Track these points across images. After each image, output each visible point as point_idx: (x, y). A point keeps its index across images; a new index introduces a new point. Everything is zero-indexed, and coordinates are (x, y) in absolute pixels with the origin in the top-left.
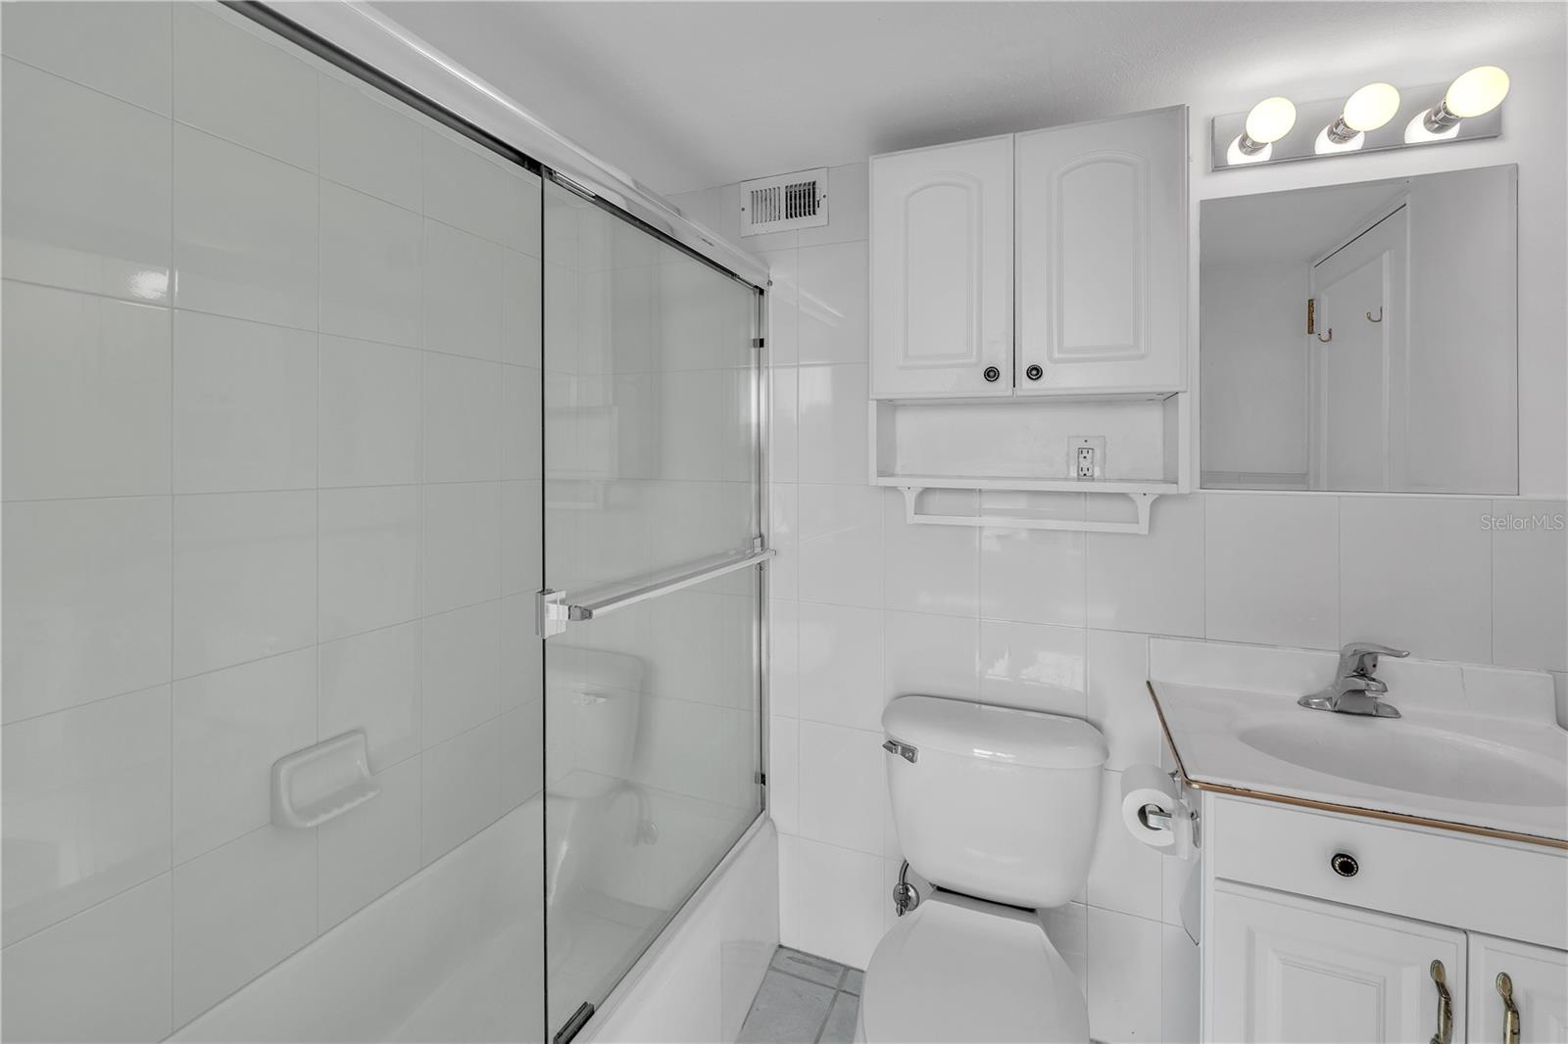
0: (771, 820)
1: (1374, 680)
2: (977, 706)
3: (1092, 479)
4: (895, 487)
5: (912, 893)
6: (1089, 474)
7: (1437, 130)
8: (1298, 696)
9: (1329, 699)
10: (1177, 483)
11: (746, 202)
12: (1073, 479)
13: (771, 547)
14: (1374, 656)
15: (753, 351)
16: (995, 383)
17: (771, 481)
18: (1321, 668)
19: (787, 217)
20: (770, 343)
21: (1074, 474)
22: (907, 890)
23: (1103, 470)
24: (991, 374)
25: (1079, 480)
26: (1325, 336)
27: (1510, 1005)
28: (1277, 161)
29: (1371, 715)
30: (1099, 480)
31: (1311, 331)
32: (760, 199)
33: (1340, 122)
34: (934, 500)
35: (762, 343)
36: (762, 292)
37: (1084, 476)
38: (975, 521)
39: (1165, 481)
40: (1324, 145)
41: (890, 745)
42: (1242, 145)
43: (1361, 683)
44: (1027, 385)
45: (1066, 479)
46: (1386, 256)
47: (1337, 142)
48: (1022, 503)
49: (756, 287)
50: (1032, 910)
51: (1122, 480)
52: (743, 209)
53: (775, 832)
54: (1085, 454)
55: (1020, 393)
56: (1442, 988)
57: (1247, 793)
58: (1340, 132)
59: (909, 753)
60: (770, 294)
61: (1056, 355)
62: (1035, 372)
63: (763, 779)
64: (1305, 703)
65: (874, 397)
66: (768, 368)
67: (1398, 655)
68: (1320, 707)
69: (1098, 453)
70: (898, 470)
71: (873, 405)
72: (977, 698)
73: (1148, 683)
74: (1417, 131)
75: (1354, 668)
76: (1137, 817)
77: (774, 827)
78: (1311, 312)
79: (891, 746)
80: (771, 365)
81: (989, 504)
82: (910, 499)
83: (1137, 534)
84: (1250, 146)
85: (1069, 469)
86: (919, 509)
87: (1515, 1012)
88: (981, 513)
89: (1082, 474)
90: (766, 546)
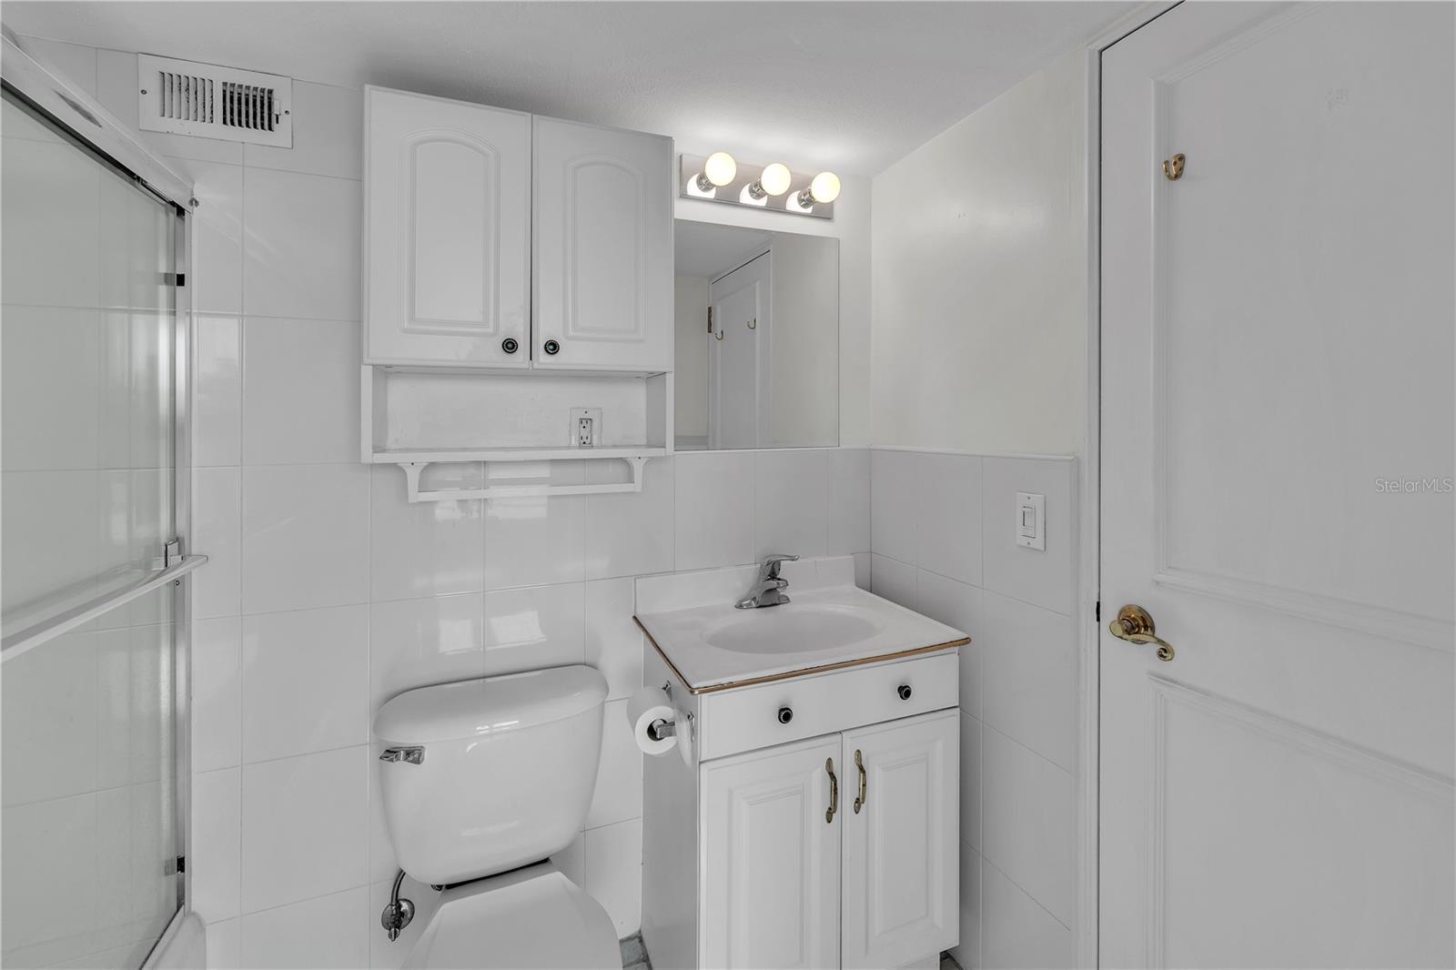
0: (194, 914)
1: (779, 579)
2: (481, 681)
3: (591, 446)
4: (395, 464)
5: (405, 906)
6: (588, 441)
7: (804, 206)
8: (734, 602)
9: (754, 599)
10: (664, 447)
11: (153, 85)
12: (574, 448)
13: (194, 551)
14: (778, 563)
15: (163, 290)
16: (513, 355)
17: (194, 464)
18: (744, 577)
19: (225, 123)
20: (193, 280)
21: (574, 442)
22: (400, 906)
23: (600, 438)
24: (510, 346)
25: (580, 447)
26: (719, 336)
27: (862, 769)
28: (718, 201)
29: (776, 604)
30: (598, 447)
31: (710, 331)
32: (175, 86)
33: (758, 185)
34: (439, 475)
35: (181, 280)
36: (181, 211)
37: (585, 443)
38: (483, 494)
39: (649, 446)
40: (745, 197)
41: (388, 754)
42: (699, 182)
43: (773, 584)
44: (543, 359)
45: (569, 448)
46: (758, 284)
47: (754, 198)
48: (544, 472)
49: (173, 203)
50: (546, 861)
51: (615, 446)
52: (144, 92)
53: (200, 926)
54: (584, 424)
55: (536, 366)
56: (831, 774)
57: (731, 685)
58: (757, 191)
59: (413, 755)
60: (195, 217)
61: (571, 333)
62: (552, 347)
63: (181, 865)
64: (740, 606)
65: (370, 361)
66: (190, 314)
67: (793, 559)
68: (749, 606)
69: (596, 424)
70: (390, 444)
71: (367, 373)
72: (481, 673)
73: (635, 618)
74: (793, 204)
75: (768, 573)
76: (647, 735)
77: (199, 920)
78: (710, 317)
79: (391, 753)
80: (194, 311)
81: (494, 474)
82: (413, 476)
83: (633, 492)
84: (705, 184)
85: (571, 439)
86: (423, 488)
87: (864, 772)
88: (486, 485)
89: (582, 442)
90: (187, 552)
